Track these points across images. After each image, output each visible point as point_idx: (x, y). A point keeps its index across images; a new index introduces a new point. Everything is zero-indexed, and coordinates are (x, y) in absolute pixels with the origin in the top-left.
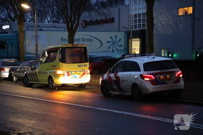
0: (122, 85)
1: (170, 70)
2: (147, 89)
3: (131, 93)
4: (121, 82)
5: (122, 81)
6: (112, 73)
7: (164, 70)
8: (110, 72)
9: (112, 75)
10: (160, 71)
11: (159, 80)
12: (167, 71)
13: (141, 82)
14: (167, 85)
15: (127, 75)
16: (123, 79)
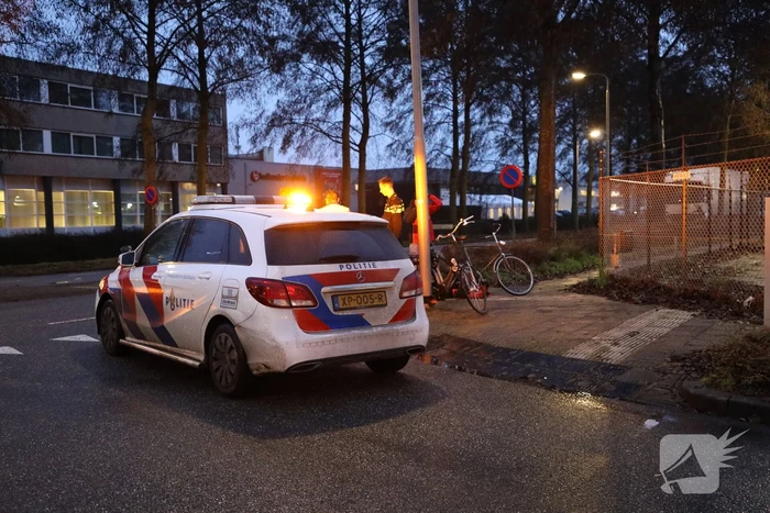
0: (171, 318)
1: (380, 265)
2: (277, 348)
3: (202, 358)
4: (166, 307)
5: (171, 300)
6: (138, 265)
7: (357, 264)
8: (128, 260)
9: (136, 274)
10: (341, 267)
11: (332, 310)
12: (368, 268)
13: (250, 312)
14: (366, 331)
15: (192, 278)
16: (176, 295)
